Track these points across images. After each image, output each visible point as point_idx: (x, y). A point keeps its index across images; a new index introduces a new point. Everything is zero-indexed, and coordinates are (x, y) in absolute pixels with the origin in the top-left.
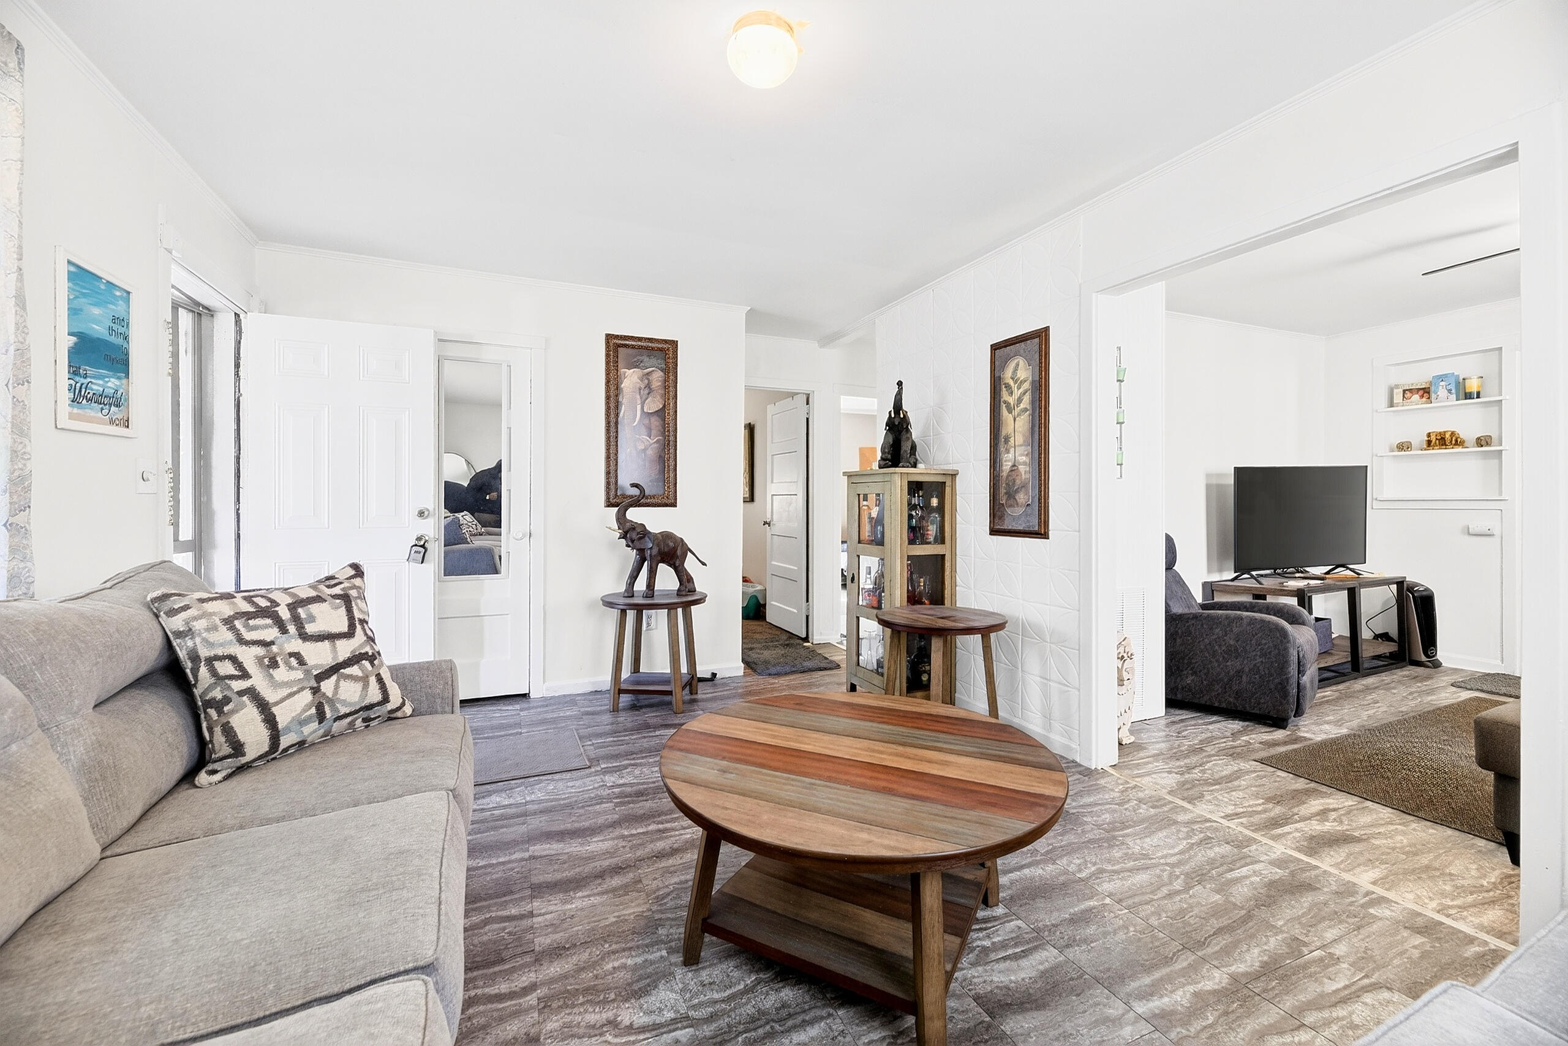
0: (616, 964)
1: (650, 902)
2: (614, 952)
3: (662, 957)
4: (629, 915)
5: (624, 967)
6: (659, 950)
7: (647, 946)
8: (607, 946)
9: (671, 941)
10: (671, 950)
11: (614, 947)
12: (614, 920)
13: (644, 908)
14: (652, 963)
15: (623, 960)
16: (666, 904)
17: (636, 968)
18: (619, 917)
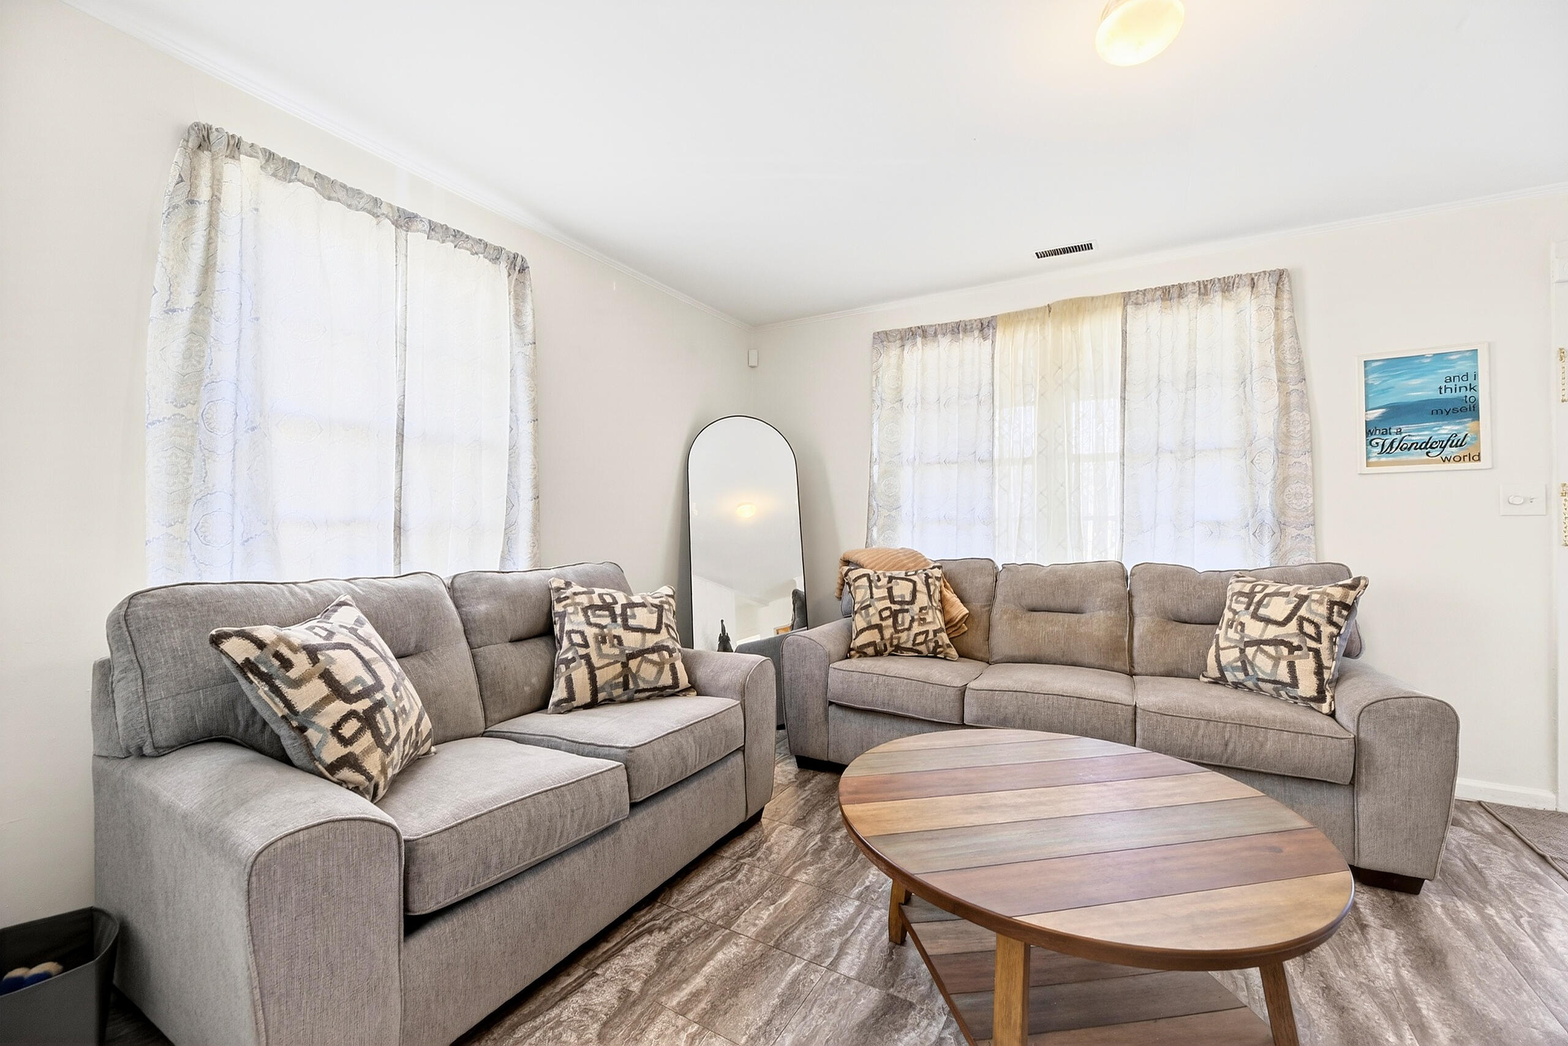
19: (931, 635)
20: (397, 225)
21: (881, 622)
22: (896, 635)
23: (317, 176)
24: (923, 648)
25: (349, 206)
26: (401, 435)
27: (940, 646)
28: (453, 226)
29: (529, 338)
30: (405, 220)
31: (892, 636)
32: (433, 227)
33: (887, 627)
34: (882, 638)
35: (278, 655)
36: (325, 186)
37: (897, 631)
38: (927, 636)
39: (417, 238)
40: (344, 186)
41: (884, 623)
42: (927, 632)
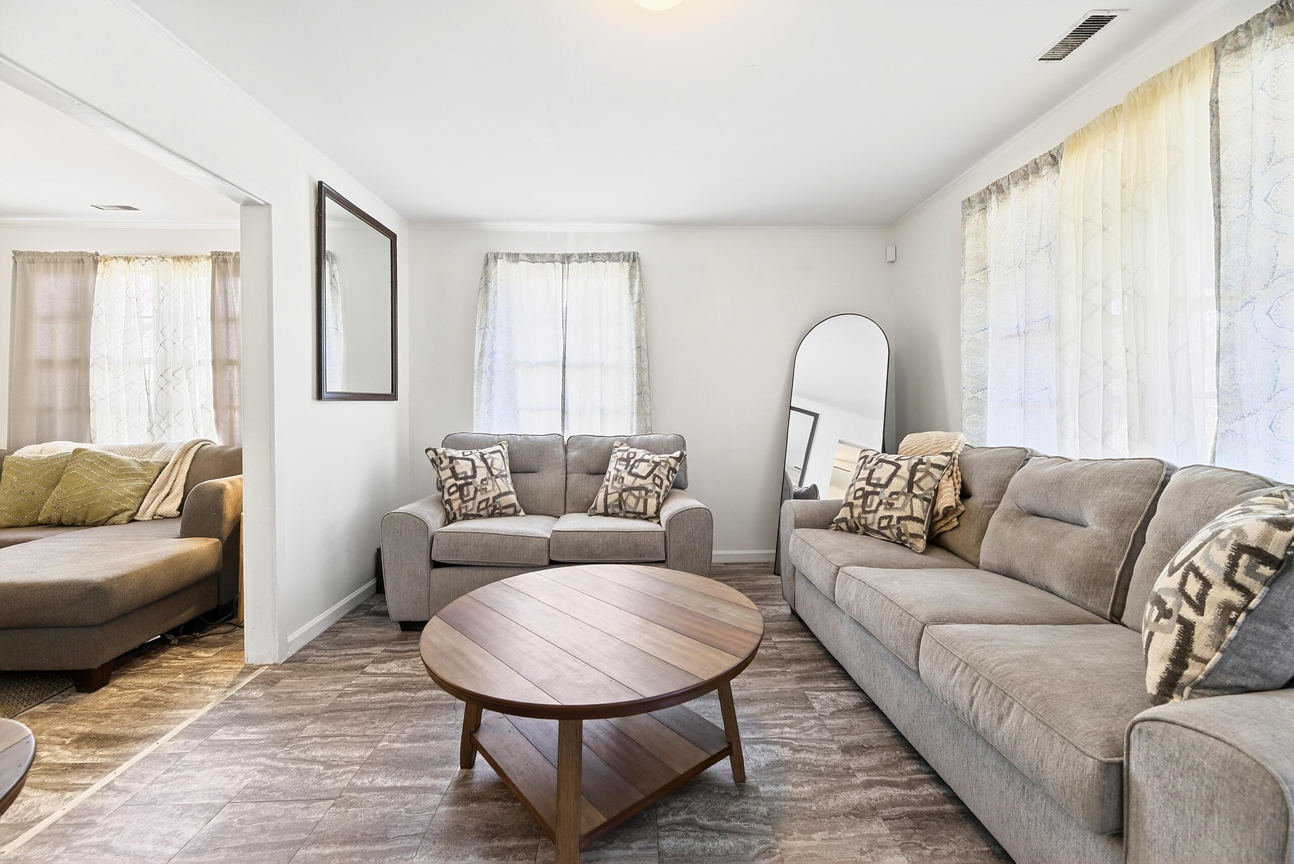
0: (800, 789)
1: (778, 851)
2: (805, 799)
3: (763, 786)
4: (799, 839)
5: (795, 785)
6: (766, 793)
7: (777, 799)
8: (814, 808)
9: (755, 798)
10: (755, 789)
11: (807, 805)
12: (814, 836)
13: (784, 844)
14: (771, 783)
15: (795, 790)
16: (761, 843)
17: (785, 782)
18: (810, 839)
19: (894, 522)
20: (563, 263)
21: (854, 501)
22: (864, 516)
23: (528, 255)
24: (887, 532)
25: (543, 262)
26: (564, 366)
27: (904, 535)
28: (591, 252)
29: (636, 300)
30: (566, 259)
31: (859, 515)
32: (581, 256)
33: (857, 506)
34: (852, 517)
35: (440, 459)
36: (532, 258)
37: (864, 512)
38: (890, 521)
39: (574, 265)
40: (538, 255)
41: (855, 502)
42: (891, 517)
